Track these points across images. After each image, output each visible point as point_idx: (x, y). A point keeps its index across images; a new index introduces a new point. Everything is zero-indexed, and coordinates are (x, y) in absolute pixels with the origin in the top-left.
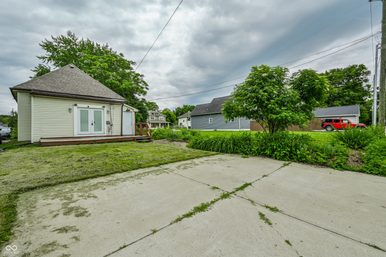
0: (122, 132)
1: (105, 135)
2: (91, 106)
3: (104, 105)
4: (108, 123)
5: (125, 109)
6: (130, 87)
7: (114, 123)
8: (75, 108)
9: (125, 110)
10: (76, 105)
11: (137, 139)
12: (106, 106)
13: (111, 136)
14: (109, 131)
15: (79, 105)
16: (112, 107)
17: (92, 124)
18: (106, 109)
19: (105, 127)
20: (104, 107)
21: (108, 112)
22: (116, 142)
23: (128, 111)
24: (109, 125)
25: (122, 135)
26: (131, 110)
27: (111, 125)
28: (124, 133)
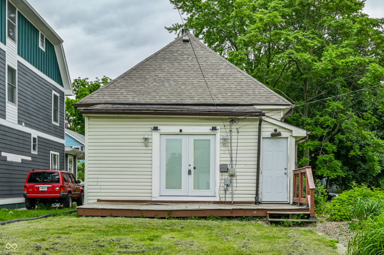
0: (257, 194)
1: (217, 199)
2: (187, 129)
3: (214, 124)
4: (224, 169)
5: (267, 131)
6: (339, 62)
7: (239, 170)
8: (155, 136)
9: (268, 134)
10: (156, 129)
11: (272, 216)
12: (219, 125)
13: (229, 203)
14: (225, 190)
15: (164, 129)
16: (234, 127)
17: (190, 172)
18: (219, 134)
19: (217, 179)
20: (214, 129)
21: (225, 142)
22: (217, 218)
23: (276, 135)
24: (226, 176)
25: (257, 202)
26: (284, 134)
27: (232, 176)
28: (264, 197)
